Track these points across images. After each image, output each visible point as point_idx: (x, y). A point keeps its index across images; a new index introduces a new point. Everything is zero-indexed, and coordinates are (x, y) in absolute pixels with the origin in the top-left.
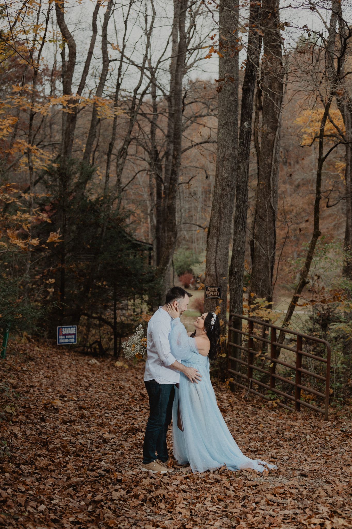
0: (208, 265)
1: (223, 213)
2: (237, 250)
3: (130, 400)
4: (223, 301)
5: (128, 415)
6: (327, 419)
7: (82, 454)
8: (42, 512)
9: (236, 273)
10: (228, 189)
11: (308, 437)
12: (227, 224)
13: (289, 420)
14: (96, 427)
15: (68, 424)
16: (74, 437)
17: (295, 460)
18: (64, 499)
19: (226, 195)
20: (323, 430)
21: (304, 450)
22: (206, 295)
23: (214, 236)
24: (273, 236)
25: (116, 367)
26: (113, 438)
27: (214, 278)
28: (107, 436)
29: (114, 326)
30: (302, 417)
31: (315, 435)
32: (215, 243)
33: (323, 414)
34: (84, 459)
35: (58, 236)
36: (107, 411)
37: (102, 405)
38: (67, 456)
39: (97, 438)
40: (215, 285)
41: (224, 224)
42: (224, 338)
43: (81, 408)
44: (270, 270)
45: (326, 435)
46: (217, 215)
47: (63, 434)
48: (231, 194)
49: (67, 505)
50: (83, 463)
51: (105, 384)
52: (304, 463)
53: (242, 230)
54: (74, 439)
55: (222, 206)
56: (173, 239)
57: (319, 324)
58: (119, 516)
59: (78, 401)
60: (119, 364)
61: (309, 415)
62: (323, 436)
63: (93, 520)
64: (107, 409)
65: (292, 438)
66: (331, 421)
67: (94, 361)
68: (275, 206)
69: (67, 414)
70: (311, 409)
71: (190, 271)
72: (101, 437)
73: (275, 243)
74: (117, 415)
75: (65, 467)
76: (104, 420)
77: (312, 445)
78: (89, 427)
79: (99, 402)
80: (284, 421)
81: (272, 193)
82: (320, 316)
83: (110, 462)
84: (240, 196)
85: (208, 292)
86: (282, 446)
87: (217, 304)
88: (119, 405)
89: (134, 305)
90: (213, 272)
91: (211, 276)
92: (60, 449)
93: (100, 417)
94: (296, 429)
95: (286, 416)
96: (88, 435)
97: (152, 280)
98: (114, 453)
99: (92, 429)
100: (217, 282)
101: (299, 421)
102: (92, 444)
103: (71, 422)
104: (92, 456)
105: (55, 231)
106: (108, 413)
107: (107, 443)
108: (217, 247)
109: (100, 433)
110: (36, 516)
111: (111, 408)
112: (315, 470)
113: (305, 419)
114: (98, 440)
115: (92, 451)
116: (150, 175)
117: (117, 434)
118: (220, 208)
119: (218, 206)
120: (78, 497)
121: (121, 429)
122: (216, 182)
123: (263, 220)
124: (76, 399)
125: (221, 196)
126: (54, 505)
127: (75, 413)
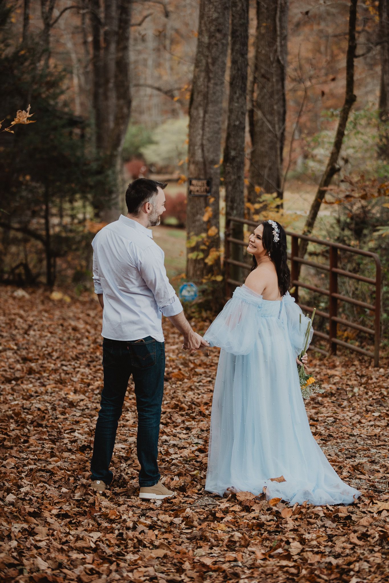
0: (192, 148)
1: (212, 72)
2: (235, 126)
3: (92, 346)
4: (215, 201)
5: (95, 367)
6: (377, 365)
7: (44, 423)
8: (12, 504)
9: (234, 158)
10: (218, 35)
11: (356, 390)
12: (218, 88)
13: (323, 367)
14: (54, 385)
15: (13, 382)
16: (27, 400)
17: (344, 423)
18: (36, 485)
19: (216, 44)
20: (374, 380)
21: (353, 409)
22: (190, 192)
23: (200, 105)
24: (281, 103)
25: (53, 301)
26: (82, 400)
27: (201, 166)
28: (72, 397)
29: (47, 240)
30: (341, 362)
31: (365, 388)
32: (202, 115)
33: (372, 357)
34: (49, 429)
35: (28, 115)
36: (64, 363)
37: (55, 355)
38: (24, 427)
39: (60, 400)
40: (202, 177)
41: (214, 88)
42: (218, 253)
43: (25, 360)
44: (279, 152)
45: (380, 387)
46: (203, 74)
47: (10, 397)
48: (223, 44)
49: (43, 493)
50: (50, 435)
51: (50, 325)
52: (358, 426)
53: (241, 95)
54: (27, 404)
55: (210, 60)
56: (125, 110)
57: (350, 229)
58: (119, 505)
59: (18, 349)
60: (56, 295)
61: (351, 360)
62: (377, 389)
63: (85, 511)
64: (64, 360)
65: (334, 392)
66: (383, 368)
67: (20, 293)
68: (283, 59)
69: (7, 368)
70: (352, 351)
71: (140, 156)
72: (65, 399)
73: (285, 113)
74: (79, 367)
75: (26, 441)
76: (63, 375)
77: (365, 402)
78: (44, 386)
79: (50, 350)
80: (317, 370)
81: (278, 39)
82: (352, 218)
83: (86, 433)
84: (237, 47)
85: (192, 188)
86: (321, 404)
87: (207, 204)
88: (80, 354)
89: (73, 209)
90: (199, 157)
91: (196, 163)
92: (12, 418)
93: (55, 371)
94: (337, 379)
95: (318, 362)
96: (46, 397)
97: (100, 171)
98: (88, 420)
99: (49, 388)
100: (206, 173)
101: (339, 369)
102: (54, 409)
103: (16, 379)
104: (60, 426)
105: (24, 108)
106: (66, 366)
107: (75, 407)
108: (203, 122)
109: (62, 394)
110: (6, 509)
111: (69, 358)
112: (375, 435)
113: (346, 365)
114: (61, 403)
115: (57, 418)
116: (84, 15)
117: (87, 394)
118: (207, 64)
119: (204, 62)
120: (55, 482)
121: (91, 387)
122: (200, 27)
123: (268, 80)
124: (15, 348)
125: (209, 46)
126: (26, 494)
127: (18, 366)
